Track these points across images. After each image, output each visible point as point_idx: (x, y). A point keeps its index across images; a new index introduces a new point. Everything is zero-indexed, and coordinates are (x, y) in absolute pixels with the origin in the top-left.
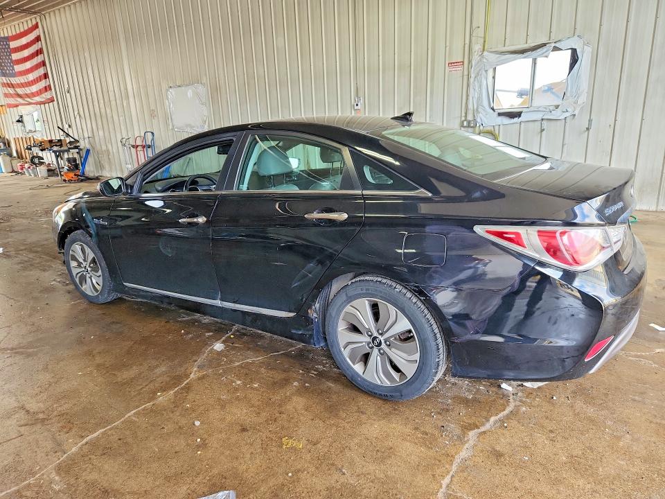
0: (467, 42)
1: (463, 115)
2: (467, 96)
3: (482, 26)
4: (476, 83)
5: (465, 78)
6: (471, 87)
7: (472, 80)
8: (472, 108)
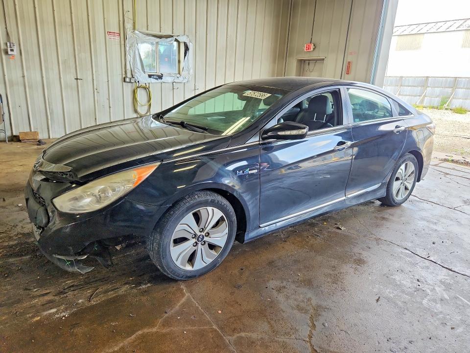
0: (121, 19)
1: (124, 73)
2: (125, 59)
3: (131, 10)
4: (131, 51)
5: (123, 46)
6: (127, 53)
7: (127, 49)
8: (130, 69)
